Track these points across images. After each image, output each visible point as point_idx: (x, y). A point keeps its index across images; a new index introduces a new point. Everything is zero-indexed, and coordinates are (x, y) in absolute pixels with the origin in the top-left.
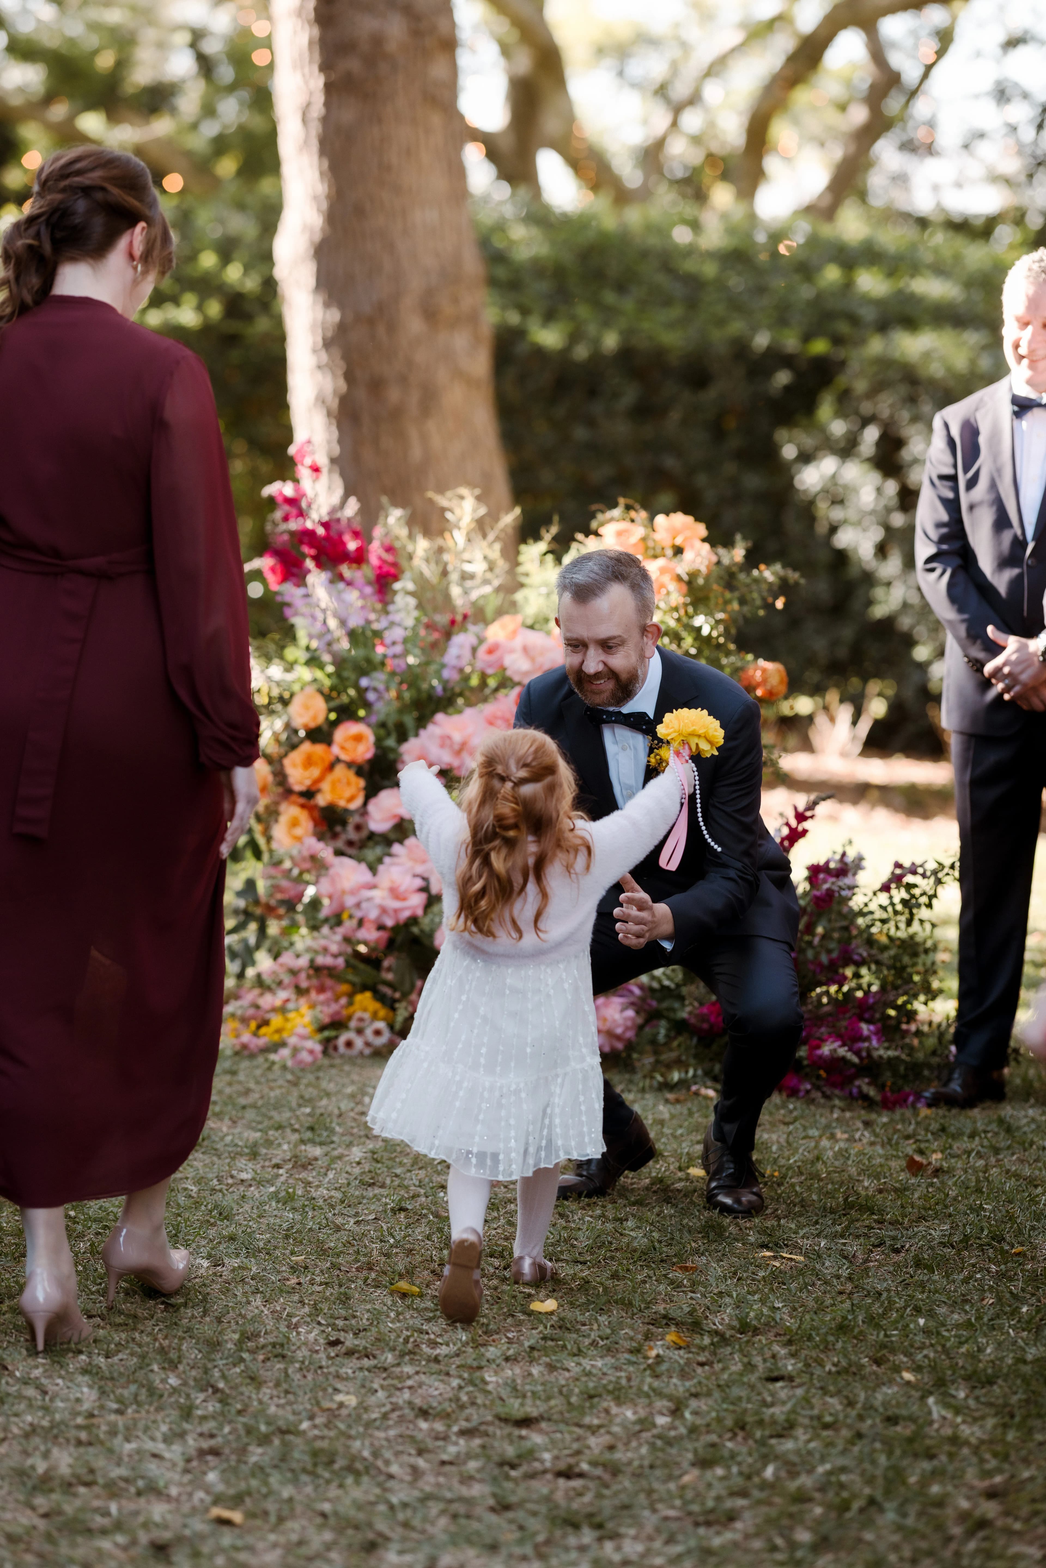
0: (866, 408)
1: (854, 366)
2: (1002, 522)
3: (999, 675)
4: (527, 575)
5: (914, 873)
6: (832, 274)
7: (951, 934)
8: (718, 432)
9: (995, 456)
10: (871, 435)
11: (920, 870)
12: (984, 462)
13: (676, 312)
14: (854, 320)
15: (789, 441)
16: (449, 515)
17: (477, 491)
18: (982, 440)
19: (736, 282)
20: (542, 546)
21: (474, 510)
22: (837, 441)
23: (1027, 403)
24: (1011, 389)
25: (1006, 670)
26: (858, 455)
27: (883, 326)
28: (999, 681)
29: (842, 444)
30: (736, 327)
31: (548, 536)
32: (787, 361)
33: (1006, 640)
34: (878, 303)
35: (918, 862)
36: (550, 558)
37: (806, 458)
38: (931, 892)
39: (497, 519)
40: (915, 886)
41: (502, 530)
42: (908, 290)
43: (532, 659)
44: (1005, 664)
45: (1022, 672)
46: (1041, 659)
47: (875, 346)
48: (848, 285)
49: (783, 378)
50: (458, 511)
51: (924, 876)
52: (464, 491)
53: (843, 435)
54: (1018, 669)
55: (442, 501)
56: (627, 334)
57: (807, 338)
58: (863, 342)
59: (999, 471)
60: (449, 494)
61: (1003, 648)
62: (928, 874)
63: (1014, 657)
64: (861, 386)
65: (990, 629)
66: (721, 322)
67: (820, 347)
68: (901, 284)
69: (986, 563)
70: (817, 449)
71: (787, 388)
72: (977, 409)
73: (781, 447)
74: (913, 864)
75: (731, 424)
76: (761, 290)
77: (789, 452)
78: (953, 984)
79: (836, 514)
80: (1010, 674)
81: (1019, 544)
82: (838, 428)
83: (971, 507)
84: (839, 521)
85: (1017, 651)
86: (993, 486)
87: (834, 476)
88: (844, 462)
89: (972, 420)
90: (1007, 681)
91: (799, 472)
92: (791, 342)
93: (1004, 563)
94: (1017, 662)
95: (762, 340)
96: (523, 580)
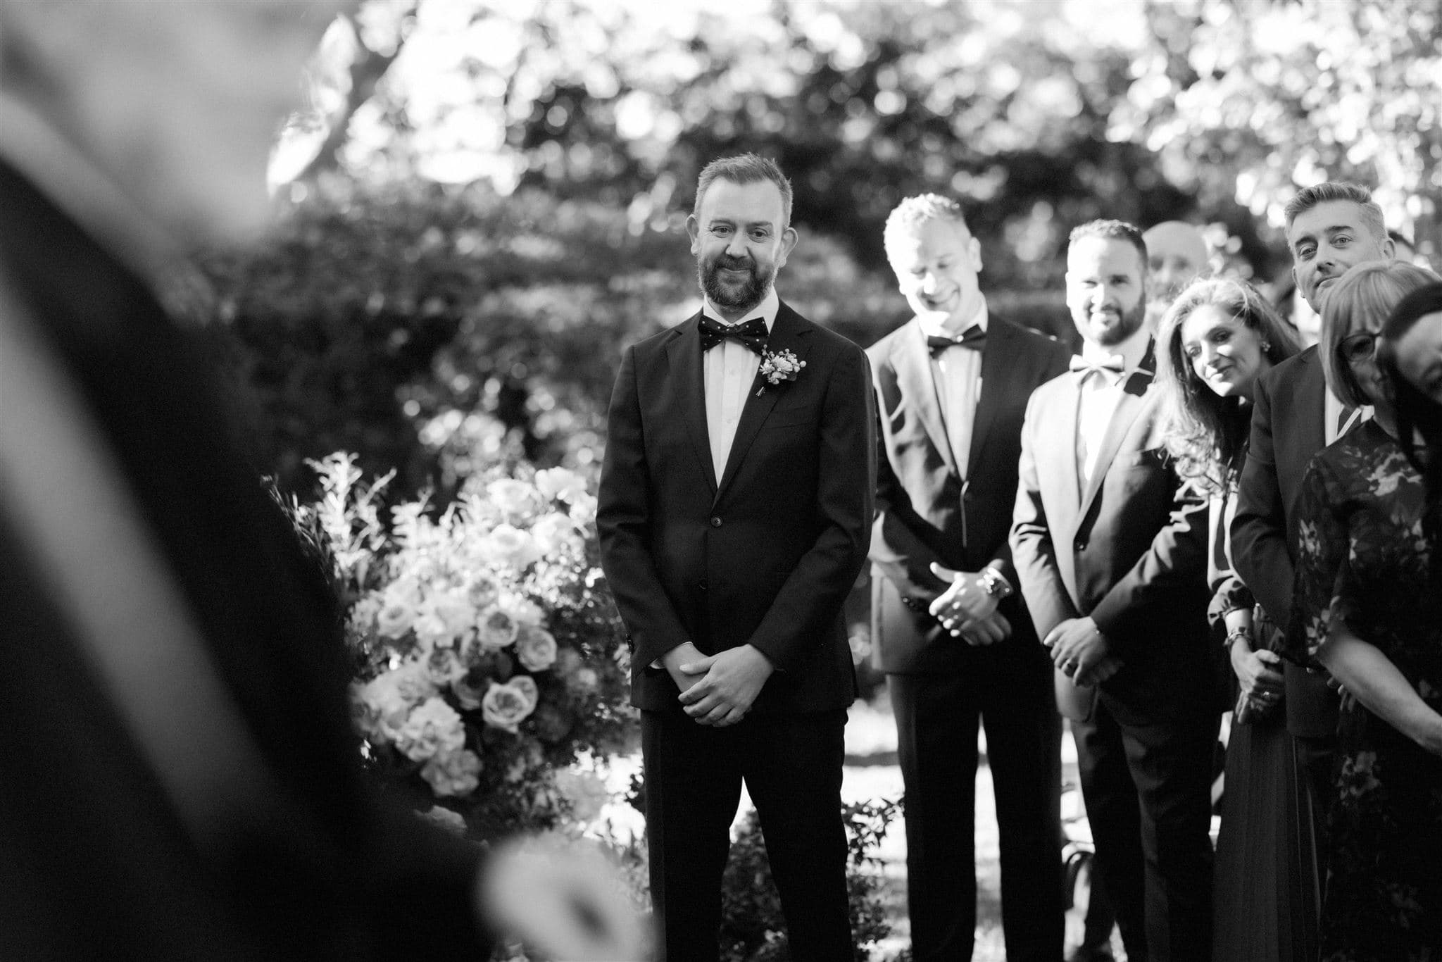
0: (484, 364)
1: (468, 326)
2: (934, 460)
3: (948, 611)
4: (404, 537)
5: (861, 812)
6: (433, 238)
7: (899, 871)
8: (336, 392)
9: (918, 396)
10: (492, 388)
11: (866, 810)
12: (907, 403)
13: (285, 280)
14: (462, 280)
15: (410, 398)
16: (323, 480)
17: (355, 456)
18: (902, 383)
19: (339, 247)
20: (415, 508)
21: (350, 475)
22: (461, 396)
23: (941, 343)
24: (921, 332)
25: (956, 606)
26: (481, 408)
27: (494, 284)
28: (947, 617)
29: (466, 399)
30: (349, 292)
31: (424, 498)
32: (400, 321)
33: (953, 576)
34: (484, 262)
35: (862, 802)
36: (425, 519)
37: (428, 413)
38: (880, 830)
39: (371, 482)
40: (863, 825)
41: (377, 493)
42: (508, 250)
43: (445, 622)
44: (953, 601)
45: (972, 606)
46: (990, 591)
47: (490, 304)
48: (449, 249)
49: (399, 338)
50: (333, 477)
51: (869, 814)
52: (340, 456)
53: (465, 392)
54: (967, 604)
55: (318, 467)
56: (243, 302)
57: (421, 300)
58: (476, 300)
59: (925, 410)
60: (327, 460)
61: (948, 585)
62: (874, 812)
63: (963, 592)
64: (478, 344)
65: (934, 567)
66: (332, 288)
67: (434, 307)
68: (501, 246)
69: (921, 505)
70: (439, 404)
71: (404, 348)
72: (890, 353)
73: (402, 405)
74: (857, 803)
75: (350, 384)
76: (363, 255)
77: (411, 409)
78: (904, 924)
79: (462, 466)
80: (960, 610)
81: (953, 480)
82: (461, 383)
83: (901, 450)
84: (466, 472)
85: (965, 586)
86: (920, 426)
87: (458, 430)
88: (467, 415)
89: (888, 365)
90: (956, 617)
91: (423, 427)
92: (405, 304)
93: (940, 502)
94: (967, 597)
95: (376, 303)
96: (400, 541)
